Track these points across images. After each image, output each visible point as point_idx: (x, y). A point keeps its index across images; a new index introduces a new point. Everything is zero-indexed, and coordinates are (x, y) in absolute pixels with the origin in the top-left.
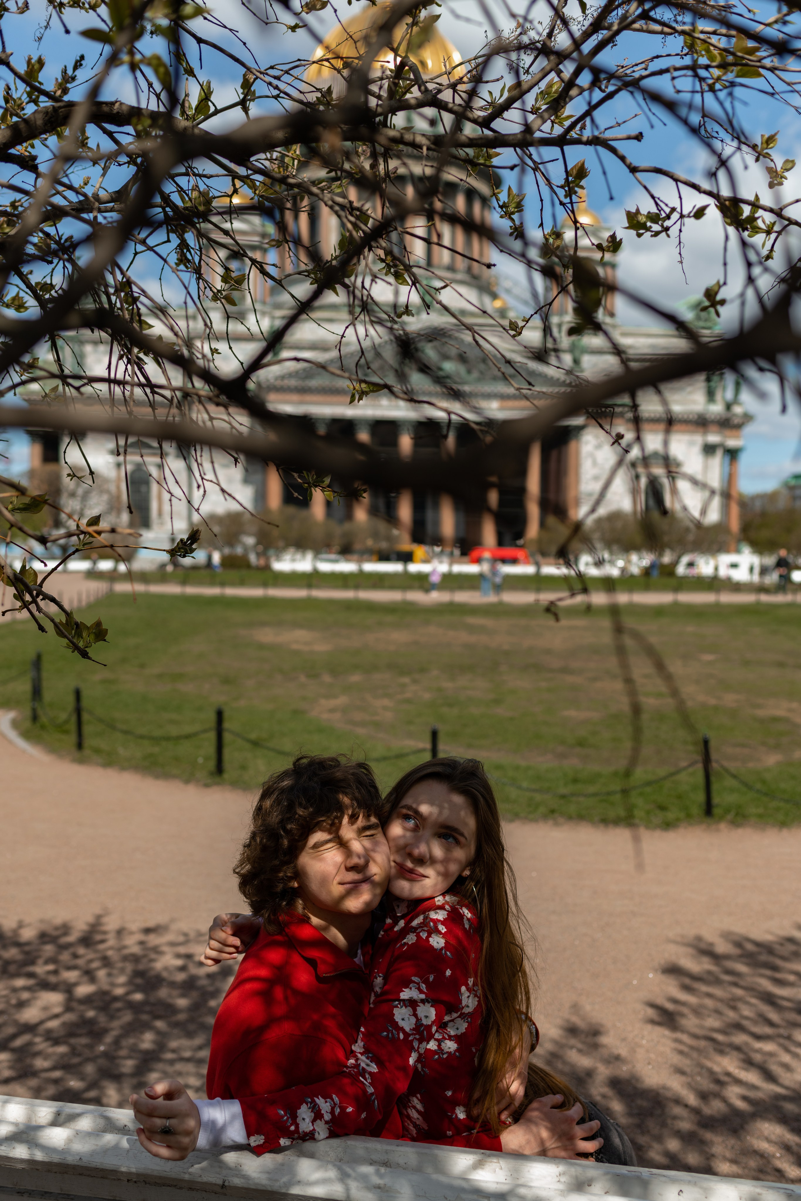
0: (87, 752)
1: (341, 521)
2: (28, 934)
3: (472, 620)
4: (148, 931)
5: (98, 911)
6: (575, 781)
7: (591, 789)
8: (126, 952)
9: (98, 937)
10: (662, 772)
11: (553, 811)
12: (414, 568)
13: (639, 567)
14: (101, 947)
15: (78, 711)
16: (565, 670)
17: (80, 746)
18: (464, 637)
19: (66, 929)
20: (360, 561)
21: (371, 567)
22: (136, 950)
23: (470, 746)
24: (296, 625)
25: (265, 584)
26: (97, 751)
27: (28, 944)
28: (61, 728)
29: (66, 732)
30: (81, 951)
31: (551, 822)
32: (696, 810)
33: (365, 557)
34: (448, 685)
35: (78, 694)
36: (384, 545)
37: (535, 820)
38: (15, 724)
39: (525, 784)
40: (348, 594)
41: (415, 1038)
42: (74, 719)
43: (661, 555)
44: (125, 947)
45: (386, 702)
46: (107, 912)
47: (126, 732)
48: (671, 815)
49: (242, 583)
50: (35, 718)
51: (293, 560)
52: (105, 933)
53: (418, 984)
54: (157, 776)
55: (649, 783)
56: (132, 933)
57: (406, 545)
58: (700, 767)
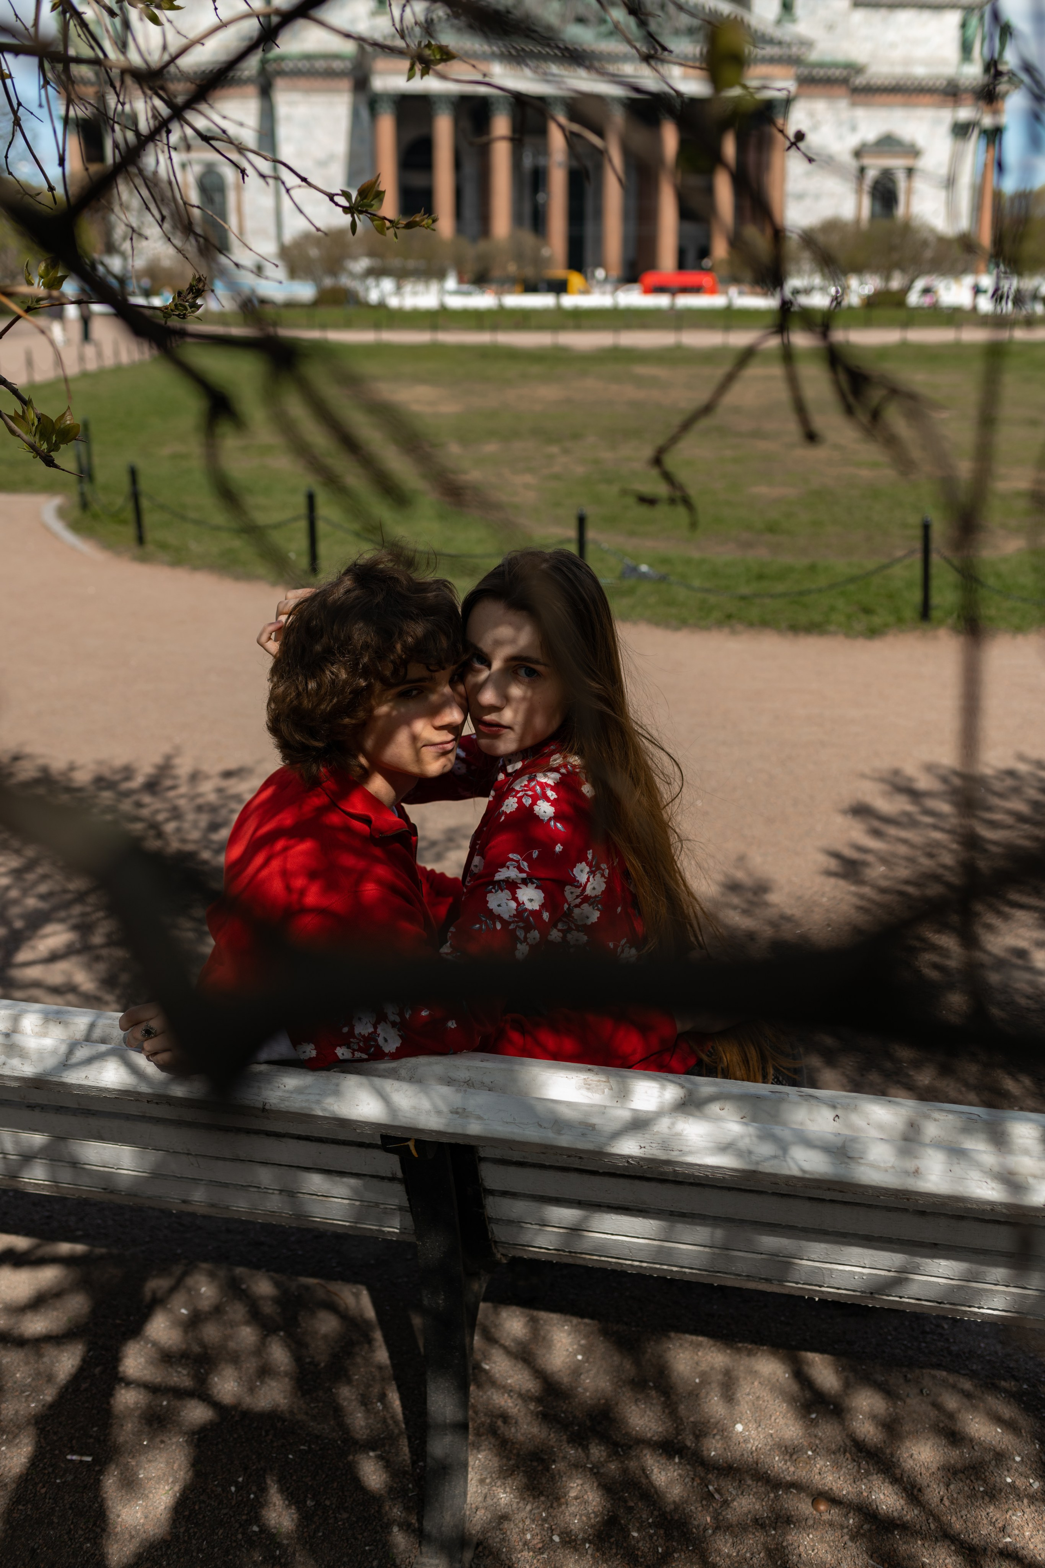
0: (150, 547)
1: (474, 239)
2: (82, 777)
3: (641, 370)
4: (228, 774)
5: (166, 748)
6: (760, 577)
7: (780, 588)
8: (200, 801)
9: (168, 783)
10: (870, 564)
11: (729, 617)
12: (569, 301)
13: (860, 296)
14: (171, 794)
15: (135, 496)
16: (757, 434)
17: (141, 540)
18: (631, 392)
19: (128, 772)
20: (500, 293)
21: (516, 301)
22: (212, 798)
23: (632, 534)
24: (418, 379)
25: (377, 326)
26: (163, 546)
27: (80, 790)
28: (116, 517)
29: (123, 522)
30: (147, 799)
31: (726, 630)
32: (910, 613)
33: (506, 287)
34: (607, 455)
35: (133, 473)
36: (529, 272)
37: (707, 628)
38: (61, 513)
39: (697, 583)
40: (483, 338)
41: (517, 926)
42: (130, 506)
43: (888, 278)
44: (199, 795)
45: (529, 479)
46: (178, 751)
47: (198, 523)
48: (877, 620)
49: (348, 324)
50: (85, 505)
51: (415, 293)
52: (175, 777)
53: (518, 862)
54: (238, 577)
55: (852, 580)
56: (207, 777)
57: (559, 271)
58: (918, 557)
